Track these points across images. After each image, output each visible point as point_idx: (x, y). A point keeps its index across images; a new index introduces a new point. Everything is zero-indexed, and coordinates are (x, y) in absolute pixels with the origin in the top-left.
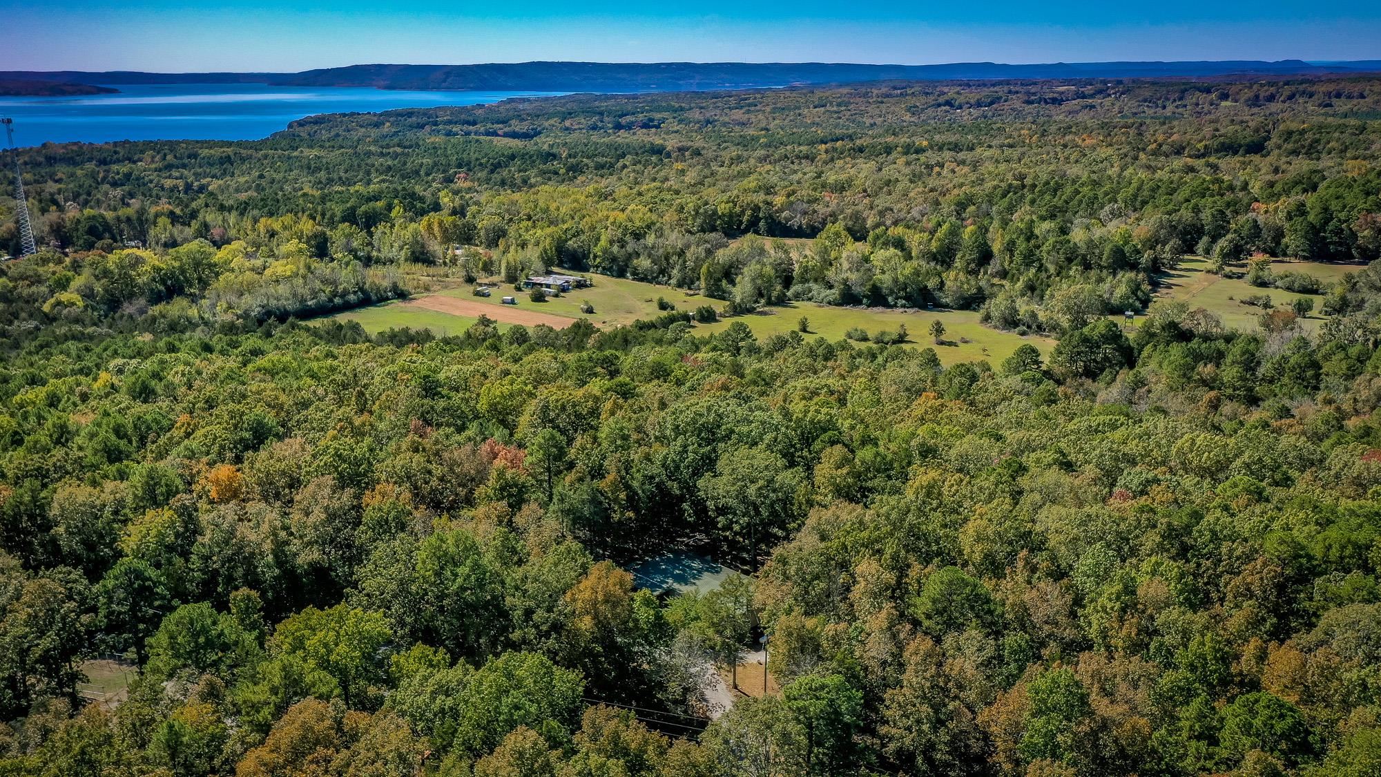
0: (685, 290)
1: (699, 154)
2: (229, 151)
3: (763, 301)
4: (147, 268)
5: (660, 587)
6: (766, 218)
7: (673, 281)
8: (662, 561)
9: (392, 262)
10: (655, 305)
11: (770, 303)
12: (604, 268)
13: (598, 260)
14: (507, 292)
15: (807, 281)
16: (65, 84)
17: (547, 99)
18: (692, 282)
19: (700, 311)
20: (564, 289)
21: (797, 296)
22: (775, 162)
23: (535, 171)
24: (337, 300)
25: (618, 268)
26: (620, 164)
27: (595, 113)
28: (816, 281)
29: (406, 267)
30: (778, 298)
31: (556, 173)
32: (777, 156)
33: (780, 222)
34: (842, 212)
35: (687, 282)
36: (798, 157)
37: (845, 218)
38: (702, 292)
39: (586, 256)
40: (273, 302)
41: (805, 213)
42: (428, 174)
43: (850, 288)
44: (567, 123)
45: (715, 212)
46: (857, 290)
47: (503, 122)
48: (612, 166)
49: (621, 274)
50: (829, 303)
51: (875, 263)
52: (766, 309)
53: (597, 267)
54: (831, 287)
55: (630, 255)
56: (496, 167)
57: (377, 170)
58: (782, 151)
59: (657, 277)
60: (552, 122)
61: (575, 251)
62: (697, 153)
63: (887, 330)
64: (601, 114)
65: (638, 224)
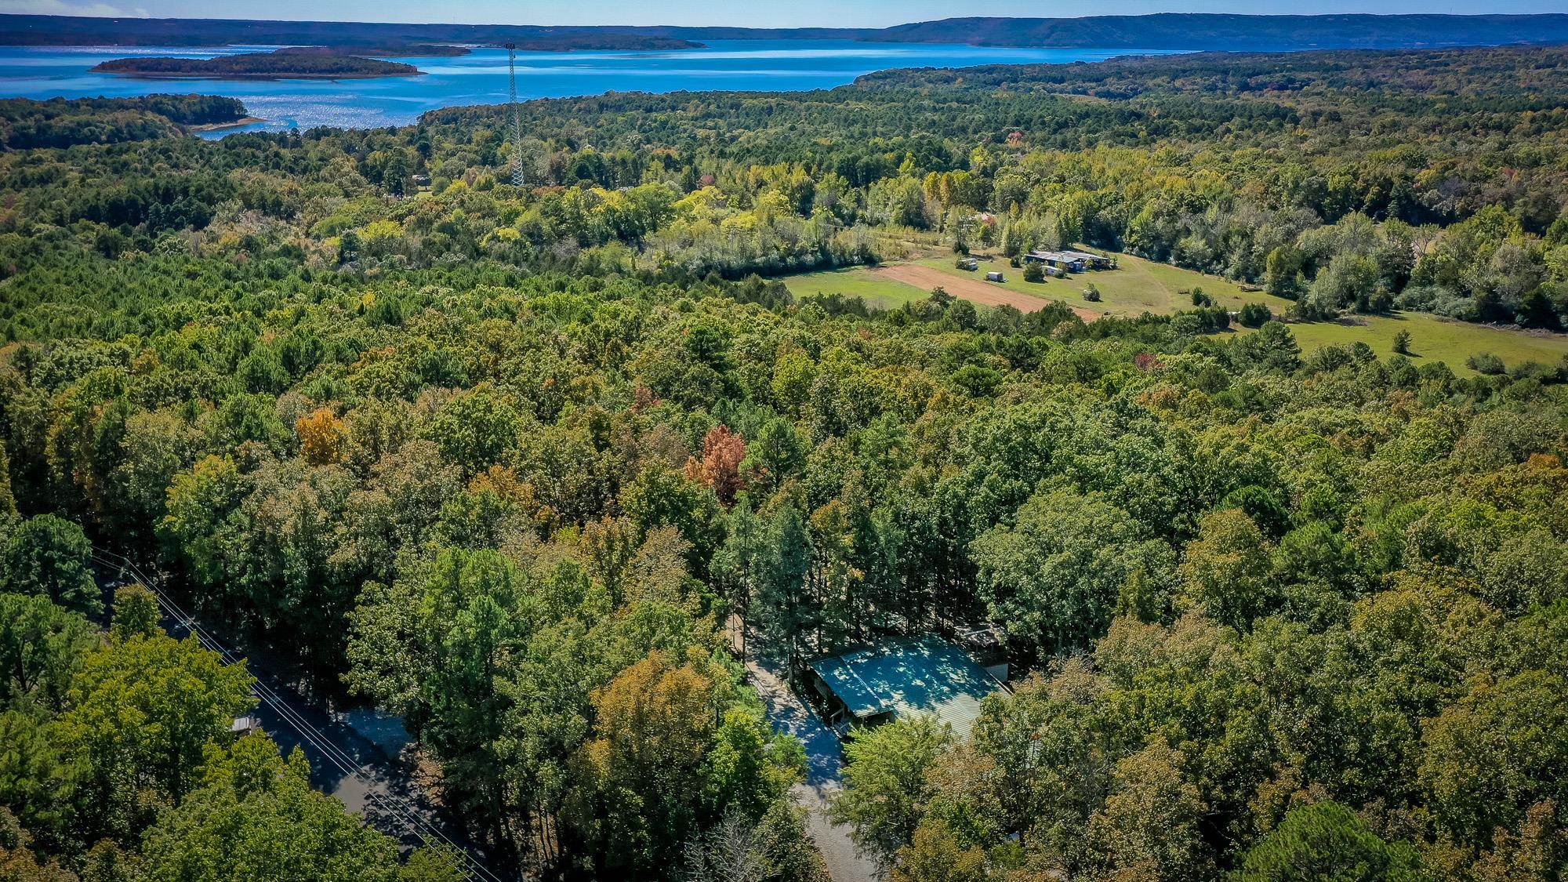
0: (1242, 283)
1: (1339, 120)
2: (773, 102)
3: (1353, 306)
4: (600, 208)
5: (875, 702)
6: (1399, 199)
7: (1230, 271)
8: (906, 658)
9: (878, 222)
10: (1189, 297)
11: (1363, 309)
12: (1142, 248)
13: (1134, 237)
14: (1002, 266)
15: (1431, 283)
16: (656, 38)
17: (1165, 57)
18: (1257, 274)
19: (1247, 311)
20: (1073, 269)
21: (1410, 304)
22: (1449, 131)
23: (1108, 132)
24: (790, 260)
25: (1159, 249)
26: (1221, 129)
27: (1216, 72)
28: (1444, 283)
29: (893, 229)
30: (1377, 303)
31: (1134, 135)
32: (1452, 125)
33: (1420, 204)
34: (1523, 193)
35: (1249, 274)
36: (1485, 126)
37: (1525, 204)
38: (1265, 287)
39: (1120, 231)
40: (717, 256)
41: (1463, 194)
42: (975, 132)
43: (1496, 296)
44: (1178, 83)
45: (1323, 186)
46: (1510, 301)
47: (1097, 80)
48: (1211, 130)
49: (1162, 257)
50: (1459, 317)
51: (1550, 265)
52: (1354, 317)
53: (1133, 246)
54: (1466, 294)
55: (1178, 232)
56: (1062, 125)
57: (919, 125)
58: (1463, 117)
59: (1210, 264)
60: (1158, 81)
61: (1109, 225)
62: (1335, 117)
63: (1539, 360)
64: (1226, 72)
65: (1200, 192)
